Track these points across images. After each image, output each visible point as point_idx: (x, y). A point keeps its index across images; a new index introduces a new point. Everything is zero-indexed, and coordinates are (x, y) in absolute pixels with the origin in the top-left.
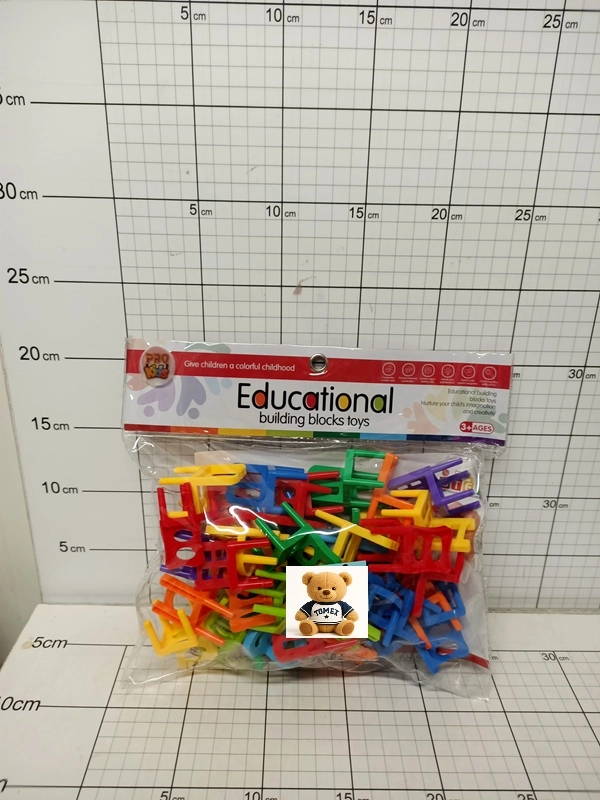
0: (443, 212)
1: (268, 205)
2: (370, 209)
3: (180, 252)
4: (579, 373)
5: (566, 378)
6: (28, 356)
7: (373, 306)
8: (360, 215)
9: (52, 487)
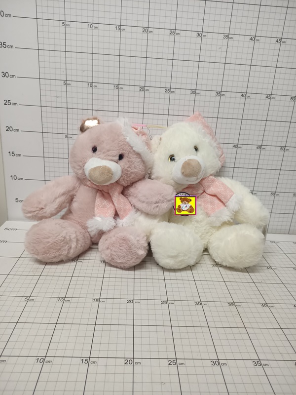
0: (143, 89)
1: (88, 83)
2: (120, 86)
3: (60, 97)
6: (9, 130)
8: (117, 88)
9: (14, 177)
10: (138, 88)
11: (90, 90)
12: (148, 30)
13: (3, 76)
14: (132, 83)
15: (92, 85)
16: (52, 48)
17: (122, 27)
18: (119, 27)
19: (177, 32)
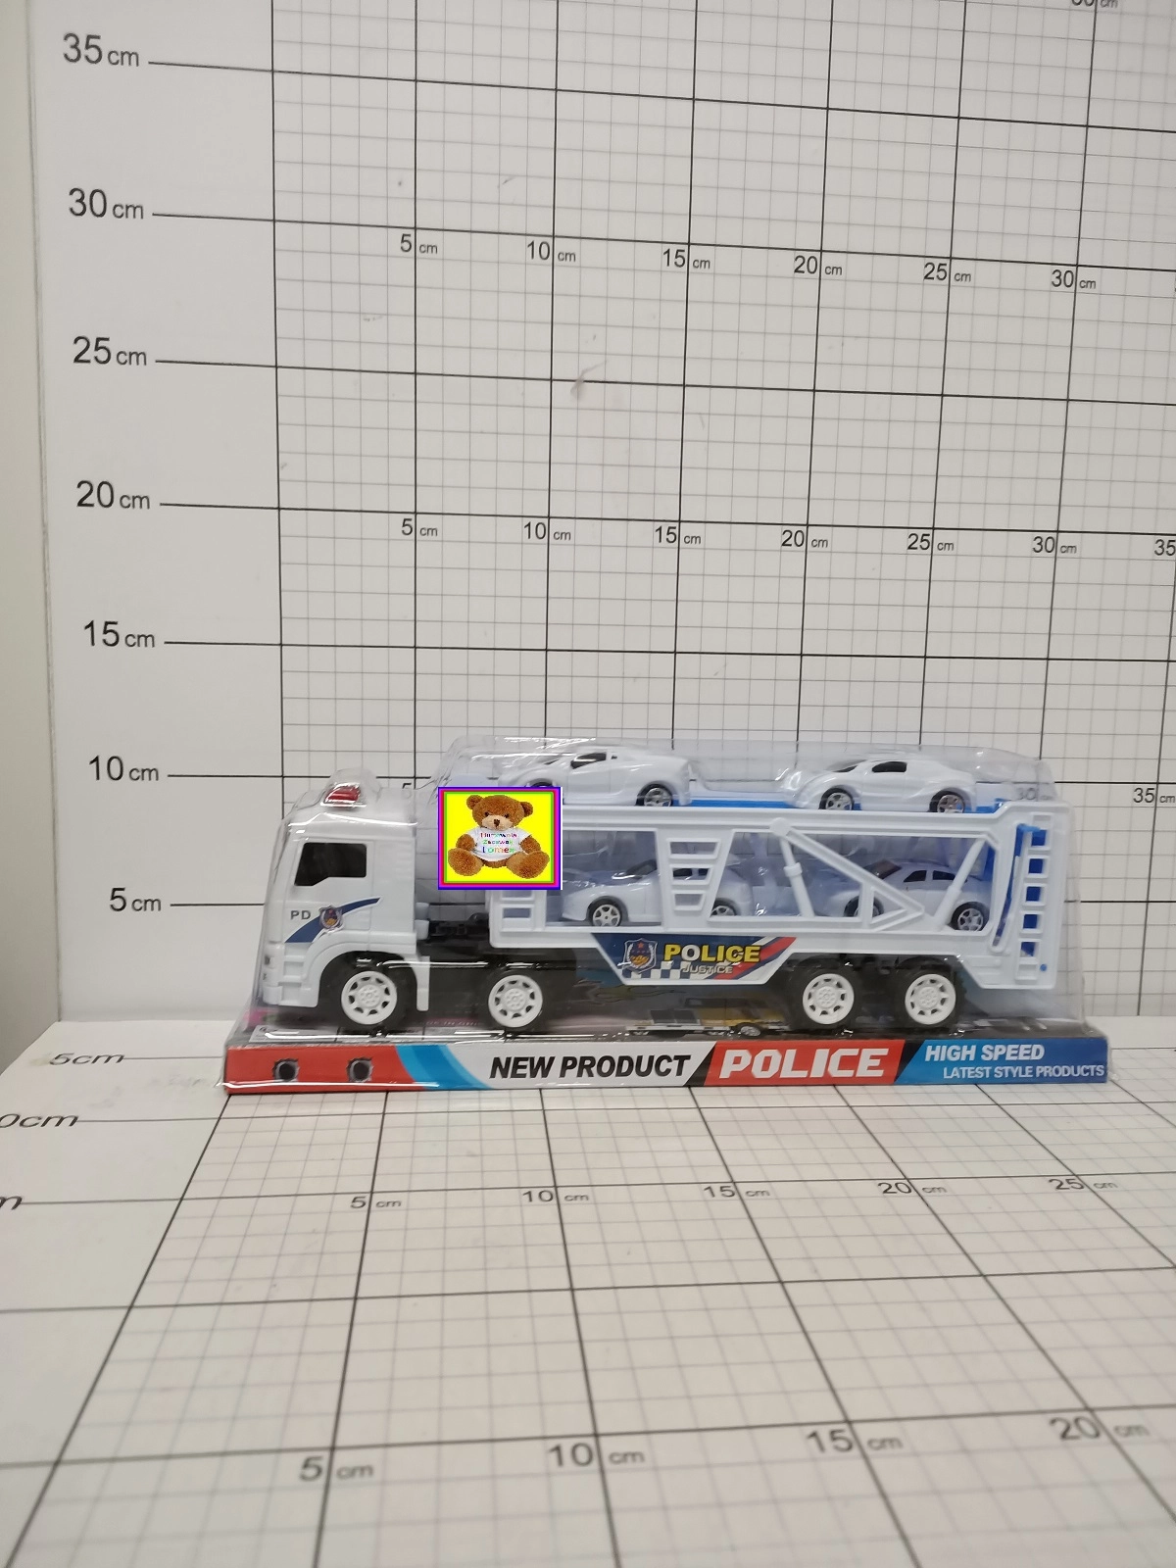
0: (811, 262)
1: (530, 239)
2: (696, 253)
3: (381, 315)
4: (1049, 542)
5: (1029, 552)
6: (92, 499)
7: (706, 418)
8: (680, 261)
9: (109, 767)
10: (788, 261)
11: (540, 273)
13: (79, 208)
14: (756, 235)
15: (547, 247)
16: (346, 63)
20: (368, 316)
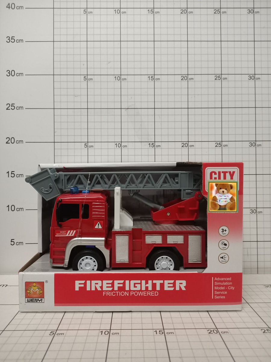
10: (180, 78)
11: (118, 84)
12: (187, 11)
13: (8, 74)
14: (171, 71)
15: (119, 78)
16: (70, 38)
17: (156, 10)
18: (152, 11)
19: (222, 10)
20: (76, 96)
